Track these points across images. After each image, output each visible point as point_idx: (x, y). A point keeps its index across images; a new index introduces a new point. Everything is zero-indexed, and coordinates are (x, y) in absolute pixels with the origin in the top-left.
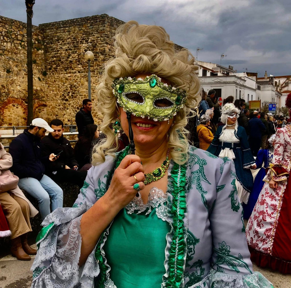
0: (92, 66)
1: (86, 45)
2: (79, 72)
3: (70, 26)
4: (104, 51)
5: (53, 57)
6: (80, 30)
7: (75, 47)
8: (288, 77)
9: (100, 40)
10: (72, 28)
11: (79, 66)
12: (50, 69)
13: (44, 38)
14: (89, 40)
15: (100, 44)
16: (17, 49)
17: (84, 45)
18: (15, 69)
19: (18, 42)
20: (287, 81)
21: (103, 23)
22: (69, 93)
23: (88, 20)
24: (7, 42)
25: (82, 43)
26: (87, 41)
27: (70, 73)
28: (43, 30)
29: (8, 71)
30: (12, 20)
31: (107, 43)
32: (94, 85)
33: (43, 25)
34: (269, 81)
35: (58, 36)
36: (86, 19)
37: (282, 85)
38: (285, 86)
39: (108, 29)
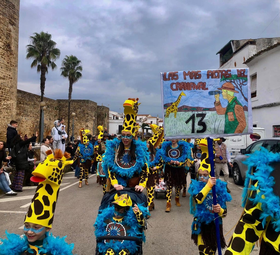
0: (82, 118)
1: (80, 110)
2: (76, 120)
3: (72, 102)
4: (88, 113)
5: (63, 113)
6: (77, 104)
7: (74, 110)
8: (147, 116)
9: (86, 109)
10: (74, 103)
11: (76, 118)
13: (59, 105)
14: (82, 109)
15: (86, 110)
16: (52, 110)
17: (79, 110)
18: (52, 118)
19: (53, 108)
20: (146, 118)
21: (88, 103)
22: (71, 128)
23: (81, 101)
24: (50, 108)
25: (78, 109)
27: (72, 120)
28: (59, 102)
29: (50, 119)
30: (52, 99)
31: (89, 110)
32: (83, 125)
33: (59, 100)
34: (140, 120)
35: (66, 105)
36: (80, 101)
37: (144, 120)
38: (145, 121)
39: (89, 105)
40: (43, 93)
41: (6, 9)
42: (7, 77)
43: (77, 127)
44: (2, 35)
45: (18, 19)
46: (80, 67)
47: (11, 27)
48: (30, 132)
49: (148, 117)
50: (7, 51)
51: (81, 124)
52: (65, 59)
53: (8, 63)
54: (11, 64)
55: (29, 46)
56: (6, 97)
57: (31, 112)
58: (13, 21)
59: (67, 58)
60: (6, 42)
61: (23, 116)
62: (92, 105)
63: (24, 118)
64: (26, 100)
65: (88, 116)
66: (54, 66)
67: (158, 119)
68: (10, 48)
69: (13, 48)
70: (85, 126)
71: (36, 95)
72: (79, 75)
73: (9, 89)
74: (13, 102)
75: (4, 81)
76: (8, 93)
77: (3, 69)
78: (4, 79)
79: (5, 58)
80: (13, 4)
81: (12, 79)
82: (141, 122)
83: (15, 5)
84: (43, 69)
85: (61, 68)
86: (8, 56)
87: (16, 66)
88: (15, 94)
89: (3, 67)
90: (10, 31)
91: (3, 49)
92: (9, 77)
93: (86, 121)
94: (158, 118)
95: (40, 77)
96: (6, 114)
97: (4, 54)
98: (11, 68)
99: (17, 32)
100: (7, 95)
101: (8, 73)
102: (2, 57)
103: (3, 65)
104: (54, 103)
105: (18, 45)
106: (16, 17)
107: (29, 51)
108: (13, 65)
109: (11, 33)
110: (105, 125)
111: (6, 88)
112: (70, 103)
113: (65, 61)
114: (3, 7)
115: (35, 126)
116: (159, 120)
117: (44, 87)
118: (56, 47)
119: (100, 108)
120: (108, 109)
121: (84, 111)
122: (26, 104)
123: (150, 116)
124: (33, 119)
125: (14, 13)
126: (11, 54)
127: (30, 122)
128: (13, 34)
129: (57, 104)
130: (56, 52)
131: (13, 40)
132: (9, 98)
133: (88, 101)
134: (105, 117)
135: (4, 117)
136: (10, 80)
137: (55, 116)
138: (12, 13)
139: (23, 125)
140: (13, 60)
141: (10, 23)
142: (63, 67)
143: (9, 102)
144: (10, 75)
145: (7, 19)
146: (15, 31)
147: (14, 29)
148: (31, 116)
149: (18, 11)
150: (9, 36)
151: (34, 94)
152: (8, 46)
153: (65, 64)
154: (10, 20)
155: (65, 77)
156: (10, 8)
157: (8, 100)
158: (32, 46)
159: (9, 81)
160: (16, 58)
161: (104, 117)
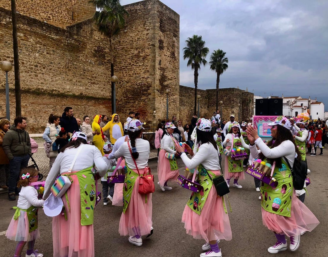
0: (228, 105)
2: (223, 107)
4: (234, 100)
5: (212, 101)
6: (224, 93)
7: (221, 98)
8: (296, 98)
9: (232, 96)
10: (221, 92)
11: (223, 105)
12: (210, 105)
13: (208, 94)
15: (232, 98)
16: (203, 99)
17: (225, 98)
19: (203, 97)
20: (296, 100)
21: (233, 91)
26: (227, 97)
27: (219, 107)
28: (208, 92)
29: (201, 107)
31: (234, 97)
33: (208, 90)
34: (287, 103)
35: (214, 94)
36: (227, 89)
37: (293, 102)
38: (295, 103)
39: (235, 93)
40: (196, 86)
41: (171, 26)
42: (173, 78)
43: (224, 113)
44: (169, 47)
45: (179, 31)
46: (226, 59)
47: (174, 39)
48: (186, 118)
49: (298, 99)
50: (172, 58)
51: (228, 110)
52: (213, 53)
53: (173, 67)
54: (175, 68)
55: (184, 48)
56: (173, 93)
57: (187, 102)
58: (176, 33)
59: (214, 53)
60: (172, 51)
61: (181, 106)
62: (237, 92)
63: (182, 107)
64: (183, 93)
65: (233, 103)
66: (205, 62)
67: (309, 101)
68: (174, 55)
69: (176, 55)
70: (231, 112)
71: (190, 88)
72: (226, 66)
73: (174, 87)
74: (177, 97)
75: (171, 81)
76: (174, 90)
77: (171, 72)
78: (171, 80)
79: (172, 63)
80: (175, 20)
81: (176, 79)
82: (288, 105)
83: (177, 20)
84: (196, 67)
85: (210, 62)
86: (173, 62)
87: (179, 68)
88: (178, 90)
89: (170, 71)
90: (174, 42)
91: (170, 57)
92: (174, 77)
93: (232, 108)
94: (310, 99)
95: (194, 73)
96: (173, 106)
97: (171, 61)
98: (176, 70)
99: (179, 41)
100: (173, 92)
101: (173, 75)
102: (170, 64)
103: (170, 69)
104: (204, 93)
105: (179, 52)
106: (177, 30)
107: (185, 53)
108: (177, 68)
109: (175, 43)
110: (250, 110)
111: (173, 86)
112: (217, 93)
113: (214, 56)
114: (169, 25)
115: (190, 114)
116: (311, 102)
117: (197, 81)
118: (205, 46)
119: (245, 94)
120: (253, 94)
121: (230, 98)
122: (183, 96)
123: (300, 98)
124: (188, 108)
125: (176, 27)
126: (175, 60)
127: (186, 111)
128: (176, 44)
129: (207, 94)
130: (206, 51)
131: (176, 48)
132: (174, 94)
133: (233, 89)
134: (250, 102)
135: (172, 108)
136: (175, 79)
137: (205, 104)
138: (175, 28)
139: (182, 113)
140: (176, 65)
141: (174, 36)
142: (211, 61)
143: (174, 97)
144: (175, 76)
145: (172, 33)
146: (177, 41)
147: (177, 40)
148: (187, 106)
149: (179, 25)
150: (173, 46)
151: (189, 87)
152: (173, 54)
153: (212, 58)
154: (174, 34)
155: (213, 70)
156: (174, 24)
157: (174, 95)
158: (187, 48)
159: (174, 81)
160: (178, 62)
161: (248, 103)
